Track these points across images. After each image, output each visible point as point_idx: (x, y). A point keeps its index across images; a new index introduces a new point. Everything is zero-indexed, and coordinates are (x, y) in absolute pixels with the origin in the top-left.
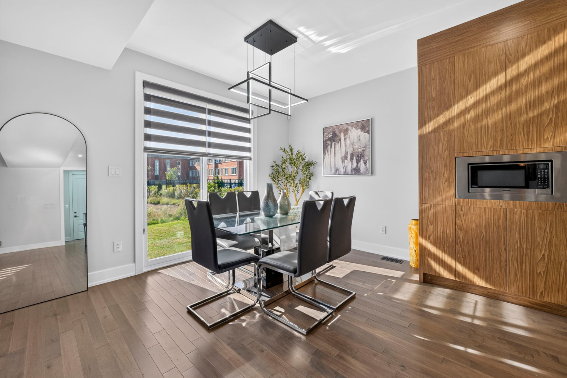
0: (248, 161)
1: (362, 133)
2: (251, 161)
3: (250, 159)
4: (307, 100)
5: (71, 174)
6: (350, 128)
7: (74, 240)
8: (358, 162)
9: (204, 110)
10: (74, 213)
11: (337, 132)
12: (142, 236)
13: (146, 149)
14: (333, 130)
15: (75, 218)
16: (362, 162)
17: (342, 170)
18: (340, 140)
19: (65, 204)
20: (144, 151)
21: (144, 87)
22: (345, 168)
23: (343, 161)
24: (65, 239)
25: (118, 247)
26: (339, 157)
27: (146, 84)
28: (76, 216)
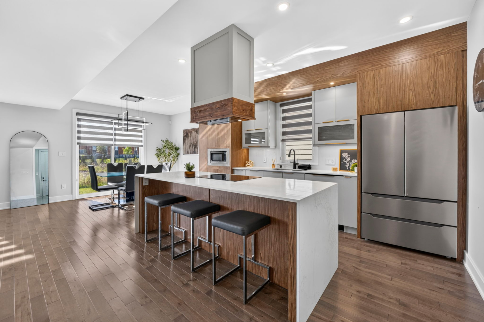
0: (141, 147)
1: (196, 134)
2: (142, 147)
3: (142, 146)
4: (152, 123)
5: (40, 151)
6: (192, 131)
7: (43, 196)
8: (195, 148)
9: (112, 123)
10: (42, 178)
11: (188, 133)
12: (76, 183)
13: (78, 143)
14: (187, 131)
15: (43, 182)
16: (196, 149)
17: (189, 152)
18: (189, 137)
19: (36, 171)
20: (77, 145)
21: (77, 115)
22: (191, 151)
23: (190, 148)
24: (37, 195)
25: (63, 187)
26: (188, 146)
27: (78, 114)
28: (44, 181)
